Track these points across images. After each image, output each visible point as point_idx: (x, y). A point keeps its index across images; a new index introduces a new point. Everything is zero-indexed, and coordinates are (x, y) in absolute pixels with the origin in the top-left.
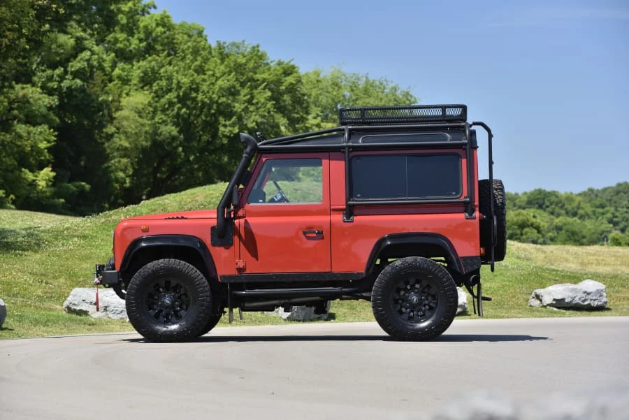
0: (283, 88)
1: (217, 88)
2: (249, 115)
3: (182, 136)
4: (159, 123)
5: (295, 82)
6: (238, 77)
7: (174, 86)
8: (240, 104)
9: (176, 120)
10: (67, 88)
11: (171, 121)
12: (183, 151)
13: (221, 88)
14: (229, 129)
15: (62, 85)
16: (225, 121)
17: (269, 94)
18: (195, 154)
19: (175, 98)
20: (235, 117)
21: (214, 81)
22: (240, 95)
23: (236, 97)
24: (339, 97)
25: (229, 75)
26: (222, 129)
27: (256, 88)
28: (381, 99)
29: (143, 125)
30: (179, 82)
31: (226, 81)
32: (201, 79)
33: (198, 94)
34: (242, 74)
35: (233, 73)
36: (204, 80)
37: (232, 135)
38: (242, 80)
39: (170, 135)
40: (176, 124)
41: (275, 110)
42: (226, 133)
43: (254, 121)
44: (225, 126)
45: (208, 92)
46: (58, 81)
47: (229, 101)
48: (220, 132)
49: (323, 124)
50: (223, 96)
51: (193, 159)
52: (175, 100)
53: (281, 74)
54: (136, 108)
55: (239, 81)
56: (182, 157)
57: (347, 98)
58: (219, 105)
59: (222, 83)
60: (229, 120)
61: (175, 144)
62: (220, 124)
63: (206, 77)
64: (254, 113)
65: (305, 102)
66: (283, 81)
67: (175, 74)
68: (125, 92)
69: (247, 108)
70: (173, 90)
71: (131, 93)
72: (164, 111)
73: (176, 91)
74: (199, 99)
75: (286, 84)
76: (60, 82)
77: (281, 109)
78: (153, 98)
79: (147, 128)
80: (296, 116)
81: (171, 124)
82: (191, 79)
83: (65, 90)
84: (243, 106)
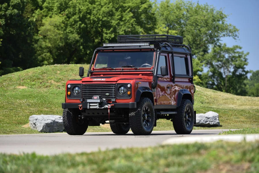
0: (140, 10)
1: (101, 12)
2: (120, 27)
3: (82, 40)
4: (69, 33)
5: (147, 7)
6: (115, 5)
7: (77, 11)
8: (115, 21)
9: (78, 31)
10: (9, 14)
11: (76, 32)
12: (83, 48)
13: (104, 12)
14: (109, 35)
15: (7, 13)
16: (107, 31)
17: (132, 15)
18: (90, 50)
19: (77, 18)
20: (112, 28)
21: (100, 8)
22: (115, 16)
23: (113, 17)
24: (180, 15)
25: (109, 4)
26: (105, 35)
27: (124, 12)
28: (205, 16)
29: (59, 34)
30: (80, 9)
31: (106, 8)
32: (92, 7)
33: (91, 16)
34: (117, 4)
35: (111, 3)
36: (94, 8)
37: (111, 39)
38: (116, 7)
39: (75, 39)
40: (78, 33)
41: (136, 24)
42: (107, 38)
43: (123, 30)
44: (107, 33)
45: (96, 14)
46: (4, 11)
47: (109, 20)
48: (104, 37)
49: (170, 31)
50: (105, 17)
51: (89, 53)
52: (78, 19)
53: (139, 3)
54: (56, 24)
55: (115, 7)
56: (83, 51)
57: (185, 15)
58: (103, 21)
59: (104, 9)
60: (109, 30)
61: (78, 44)
62: (103, 32)
63: (95, 6)
64: (123, 26)
65: (154, 18)
66: (140, 7)
67: (78, 5)
68: (50, 15)
69: (119, 23)
70: (77, 14)
71: (53, 16)
72: (71, 26)
73: (78, 14)
74: (91, 19)
75: (142, 8)
76: (5, 11)
77: (140, 23)
78: (65, 18)
79: (61, 36)
80: (149, 26)
81: (76, 33)
82: (87, 7)
83: (8, 16)
84: (116, 22)
